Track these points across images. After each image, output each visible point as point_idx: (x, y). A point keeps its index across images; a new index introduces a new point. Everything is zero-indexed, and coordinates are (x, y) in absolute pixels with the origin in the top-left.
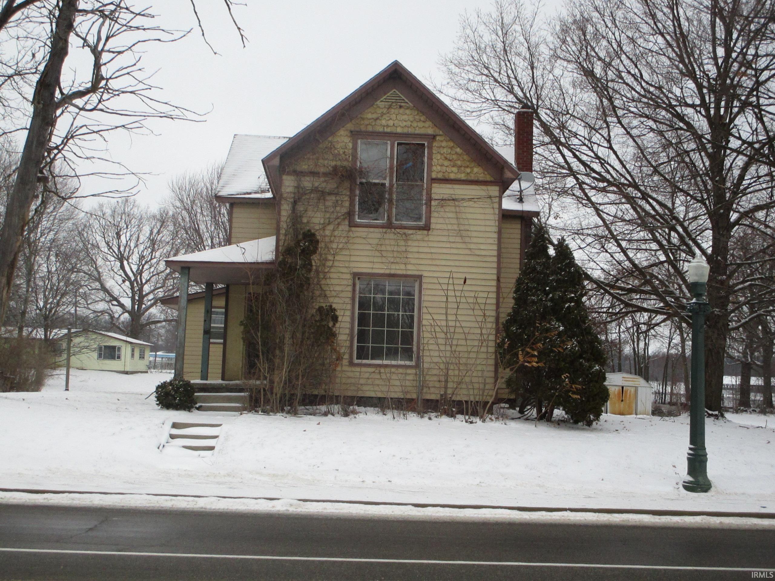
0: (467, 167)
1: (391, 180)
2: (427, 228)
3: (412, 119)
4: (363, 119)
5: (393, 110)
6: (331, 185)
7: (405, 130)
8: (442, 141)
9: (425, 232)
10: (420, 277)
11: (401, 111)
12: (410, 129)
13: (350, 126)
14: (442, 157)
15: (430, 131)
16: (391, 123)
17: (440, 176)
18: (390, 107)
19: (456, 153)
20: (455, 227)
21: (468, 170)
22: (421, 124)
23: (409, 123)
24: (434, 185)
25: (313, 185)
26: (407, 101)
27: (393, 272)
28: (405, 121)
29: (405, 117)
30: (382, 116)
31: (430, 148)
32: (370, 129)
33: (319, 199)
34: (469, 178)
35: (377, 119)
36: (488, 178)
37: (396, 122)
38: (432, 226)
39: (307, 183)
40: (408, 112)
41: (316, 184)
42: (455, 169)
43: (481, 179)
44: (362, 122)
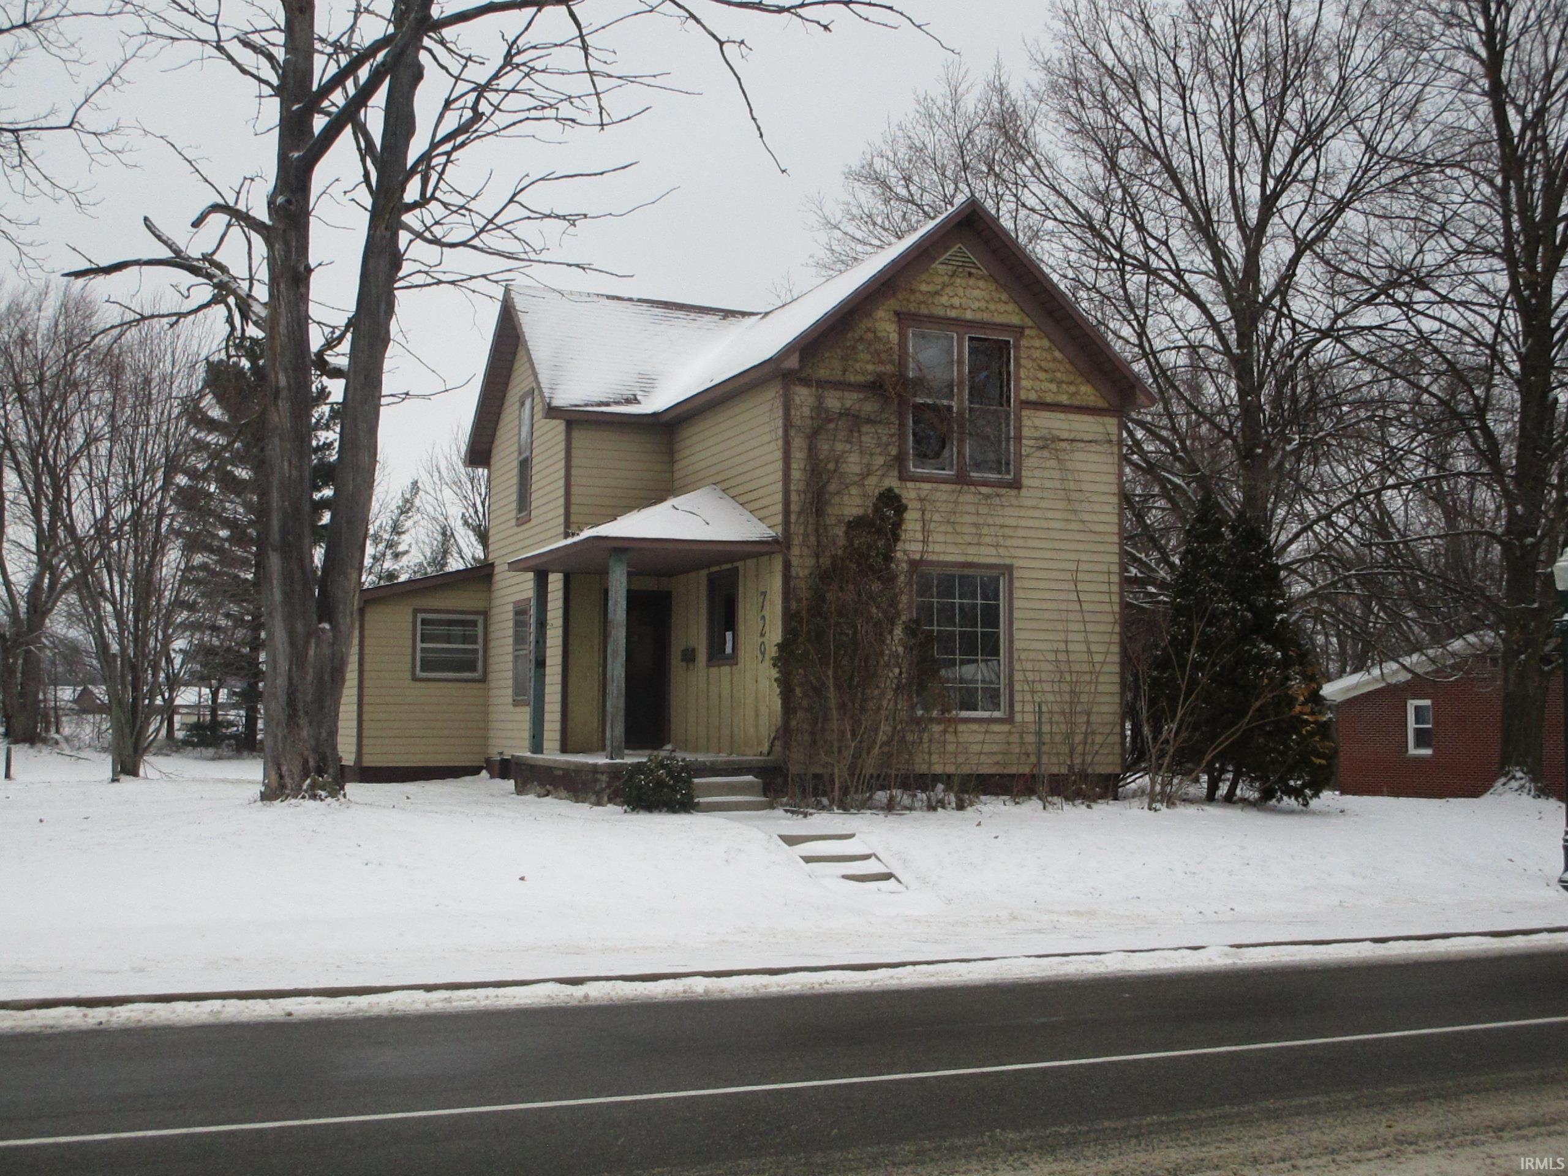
0: (1071, 383)
1: (961, 401)
2: (1016, 485)
3: (987, 297)
4: (913, 292)
5: (958, 280)
6: (869, 407)
7: (979, 316)
8: (1032, 338)
9: (1013, 492)
10: (1009, 568)
11: (972, 282)
12: (985, 315)
13: (893, 304)
14: (1035, 364)
15: (1015, 320)
16: (956, 301)
17: (1033, 397)
18: (953, 274)
19: (1055, 360)
20: (1057, 484)
21: (1072, 389)
22: (1002, 307)
23: (983, 305)
24: (1024, 413)
25: (843, 405)
26: (979, 265)
27: (970, 559)
28: (978, 300)
29: (977, 293)
30: (942, 289)
31: (1017, 348)
32: (924, 310)
33: (851, 431)
34: (1077, 403)
35: (936, 293)
36: (1101, 403)
37: (964, 301)
38: (1025, 482)
39: (833, 401)
40: (981, 283)
41: (848, 404)
42: (1053, 387)
43: (1091, 404)
44: (912, 298)
